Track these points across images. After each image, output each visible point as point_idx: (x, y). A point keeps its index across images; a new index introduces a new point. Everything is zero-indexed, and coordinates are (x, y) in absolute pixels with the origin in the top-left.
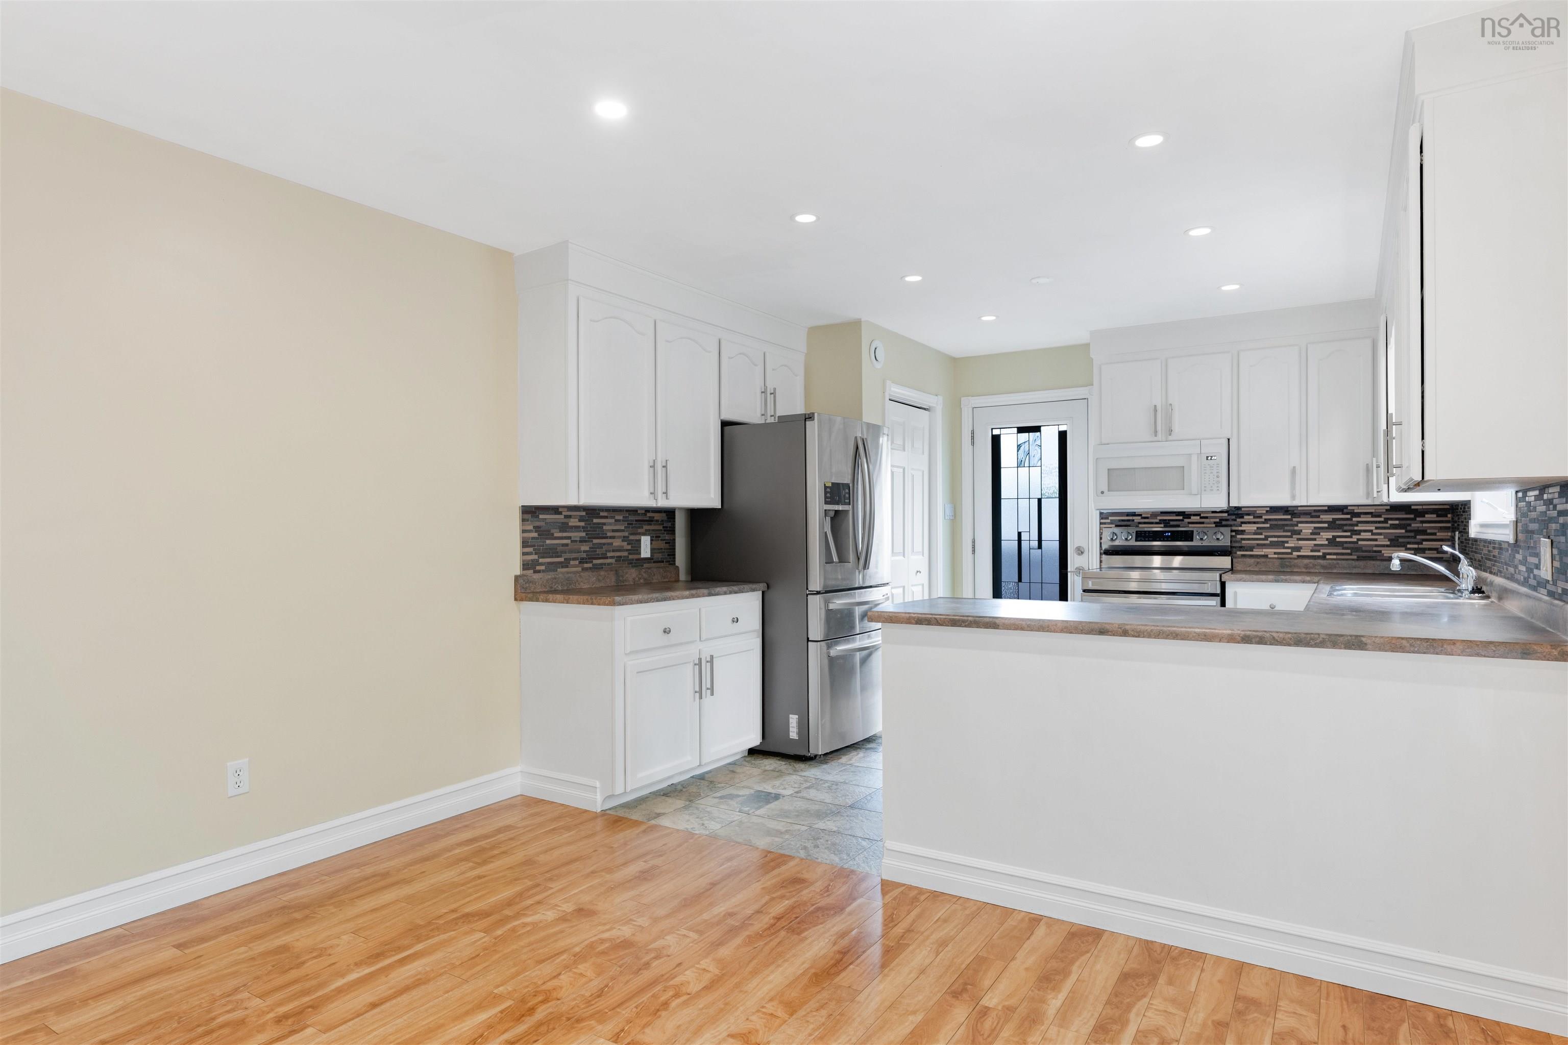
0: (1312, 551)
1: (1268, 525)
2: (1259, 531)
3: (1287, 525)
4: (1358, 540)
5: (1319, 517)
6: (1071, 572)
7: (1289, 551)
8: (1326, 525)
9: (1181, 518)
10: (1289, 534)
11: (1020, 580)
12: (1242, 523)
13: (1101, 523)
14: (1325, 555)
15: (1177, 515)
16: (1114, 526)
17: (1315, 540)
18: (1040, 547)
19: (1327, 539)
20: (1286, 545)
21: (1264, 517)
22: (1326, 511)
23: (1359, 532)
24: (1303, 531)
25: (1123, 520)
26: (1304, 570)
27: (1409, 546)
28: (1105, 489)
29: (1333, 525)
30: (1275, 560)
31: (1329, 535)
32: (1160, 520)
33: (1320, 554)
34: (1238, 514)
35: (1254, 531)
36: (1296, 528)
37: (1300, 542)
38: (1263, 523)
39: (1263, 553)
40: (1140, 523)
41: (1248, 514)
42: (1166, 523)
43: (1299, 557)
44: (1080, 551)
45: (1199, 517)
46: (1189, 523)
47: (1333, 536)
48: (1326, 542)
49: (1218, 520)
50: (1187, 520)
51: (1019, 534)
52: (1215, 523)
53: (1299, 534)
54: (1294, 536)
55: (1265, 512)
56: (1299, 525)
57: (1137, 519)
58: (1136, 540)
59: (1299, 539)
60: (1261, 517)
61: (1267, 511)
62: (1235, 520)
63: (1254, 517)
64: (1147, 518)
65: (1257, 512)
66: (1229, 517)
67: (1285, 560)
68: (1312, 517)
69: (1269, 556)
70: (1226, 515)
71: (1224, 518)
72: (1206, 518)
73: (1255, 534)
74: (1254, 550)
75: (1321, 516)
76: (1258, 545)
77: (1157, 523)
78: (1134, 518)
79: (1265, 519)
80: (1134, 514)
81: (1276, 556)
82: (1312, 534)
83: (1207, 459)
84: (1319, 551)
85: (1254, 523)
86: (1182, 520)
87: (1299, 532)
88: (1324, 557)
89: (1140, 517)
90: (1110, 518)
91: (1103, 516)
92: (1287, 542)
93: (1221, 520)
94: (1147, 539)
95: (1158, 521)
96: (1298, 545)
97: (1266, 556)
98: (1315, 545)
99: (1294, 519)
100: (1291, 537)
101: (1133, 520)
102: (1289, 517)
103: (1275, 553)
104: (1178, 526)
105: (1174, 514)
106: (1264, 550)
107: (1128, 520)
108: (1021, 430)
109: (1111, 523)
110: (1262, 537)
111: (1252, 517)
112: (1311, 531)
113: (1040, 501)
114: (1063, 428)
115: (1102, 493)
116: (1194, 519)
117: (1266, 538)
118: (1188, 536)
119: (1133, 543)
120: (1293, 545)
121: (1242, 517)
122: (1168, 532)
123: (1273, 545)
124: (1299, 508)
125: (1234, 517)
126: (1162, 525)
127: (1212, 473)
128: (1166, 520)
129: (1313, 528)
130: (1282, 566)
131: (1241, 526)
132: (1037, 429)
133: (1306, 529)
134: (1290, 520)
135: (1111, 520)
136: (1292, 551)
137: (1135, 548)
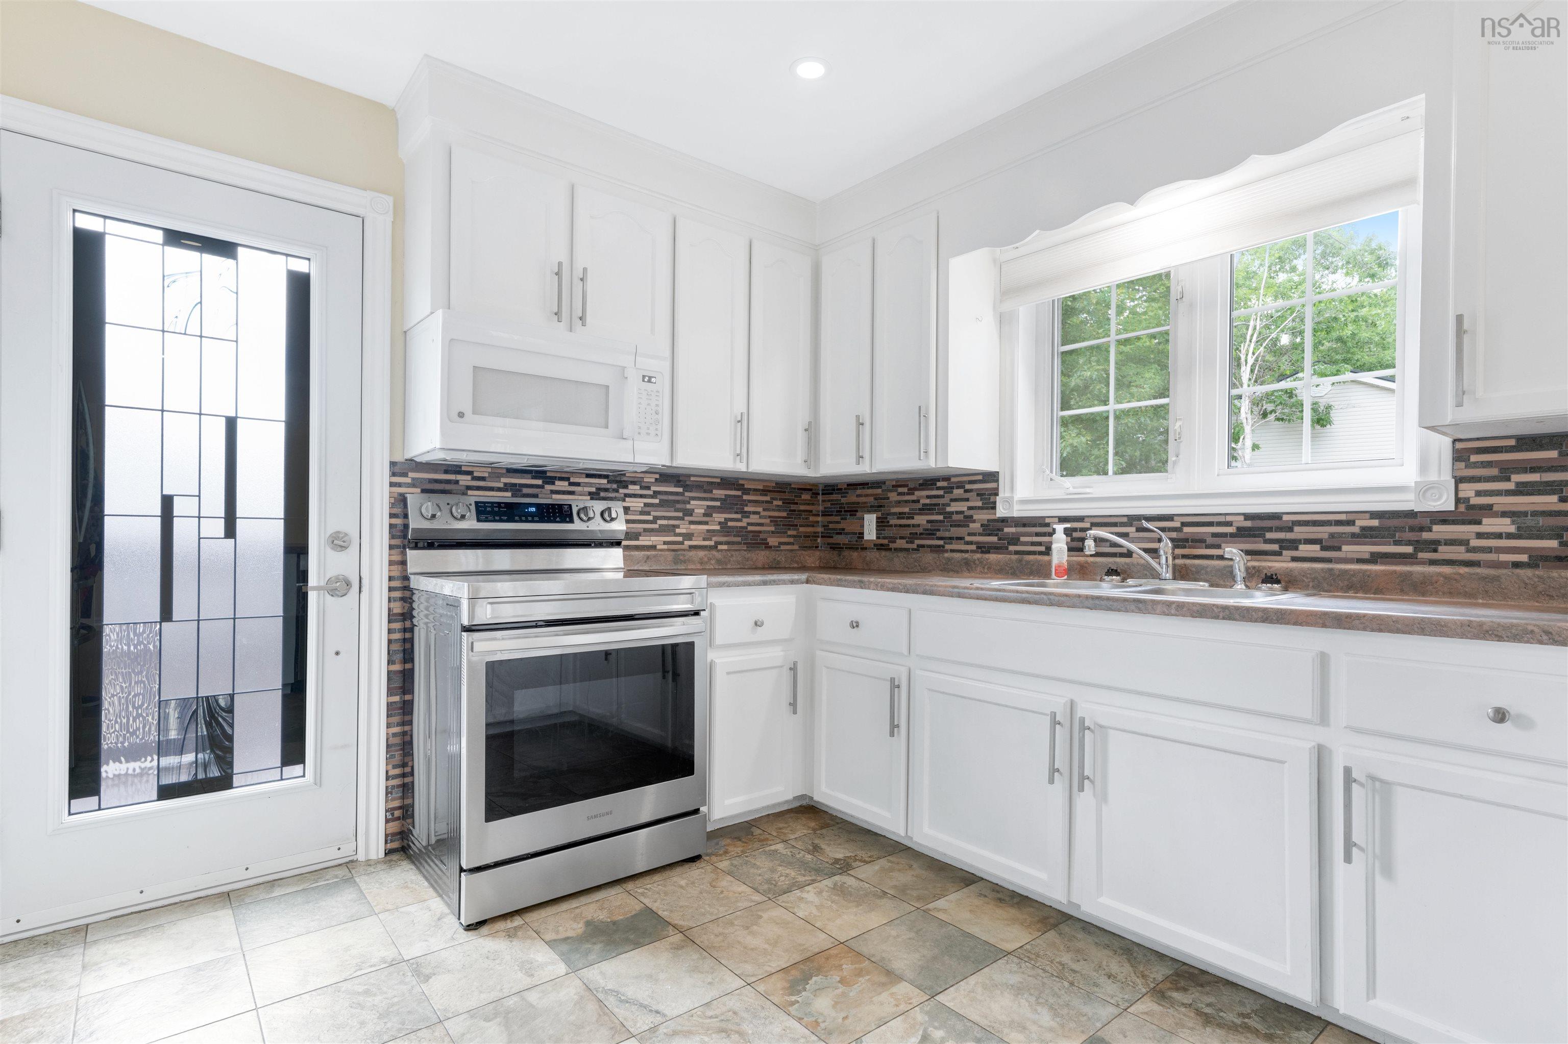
0: (704, 539)
1: (657, 501)
2: (647, 509)
3: (678, 502)
4: (749, 524)
5: (711, 492)
6: (314, 588)
7: (680, 539)
8: (718, 504)
9: (539, 482)
10: (680, 514)
11: (166, 613)
12: (626, 495)
13: (392, 485)
14: (717, 543)
15: (534, 478)
16: (419, 490)
17: (706, 523)
18: (230, 531)
19: (720, 523)
20: (678, 531)
21: (653, 488)
23: (746, 514)
24: (696, 511)
25: (436, 481)
26: (699, 566)
28: (467, 408)
29: (727, 505)
30: (667, 553)
31: (719, 517)
32: (505, 484)
33: (712, 543)
34: (621, 482)
35: (640, 509)
36: (688, 506)
37: (693, 527)
38: (652, 497)
39: (650, 543)
40: (469, 488)
41: (634, 483)
42: (515, 489)
43: (691, 547)
44: (338, 542)
45: (566, 483)
46: (553, 492)
47: (725, 519)
48: (718, 527)
49: (594, 490)
50: (548, 487)
51: (167, 502)
52: (590, 494)
53: (691, 515)
54: (686, 518)
55: (653, 480)
56: (692, 502)
57: (464, 480)
58: (480, 521)
59: (691, 523)
60: (648, 488)
61: (656, 479)
62: (617, 491)
63: (642, 488)
64: (483, 479)
65: (645, 480)
66: (609, 486)
67: (679, 553)
68: (705, 491)
69: (658, 547)
70: (605, 481)
71: (603, 486)
72: (578, 484)
73: (642, 513)
74: (645, 538)
76: (645, 530)
77: (499, 489)
78: (459, 477)
79: (654, 492)
80: (457, 469)
81: (665, 547)
82: (705, 515)
83: (643, 381)
84: (711, 540)
85: (641, 496)
86: (542, 487)
87: (690, 513)
88: (715, 547)
89: (469, 477)
90: (410, 475)
91: (397, 469)
92: (678, 526)
93: (599, 489)
94: (497, 518)
95: (501, 485)
96: (689, 531)
97: (653, 547)
98: (708, 531)
99: (687, 494)
100: (682, 519)
101: (457, 482)
102: (680, 490)
103: (665, 543)
104: (536, 496)
105: (530, 476)
106: (653, 538)
107: (448, 482)
108: (176, 243)
109: (413, 485)
110: (650, 518)
111: (638, 487)
112: (703, 511)
113: (231, 425)
114: (301, 266)
115: (461, 415)
116: (561, 485)
117: (656, 519)
118: (562, 513)
119: (471, 524)
120: (684, 531)
121: (626, 487)
122: (531, 505)
123: (663, 530)
124: (692, 479)
125: (615, 486)
126: (509, 494)
127: (649, 405)
128: (515, 485)
129: (705, 507)
130: (676, 561)
132: (225, 249)
133: (698, 507)
134: (682, 494)
135: (413, 479)
136: (684, 540)
137: (471, 536)
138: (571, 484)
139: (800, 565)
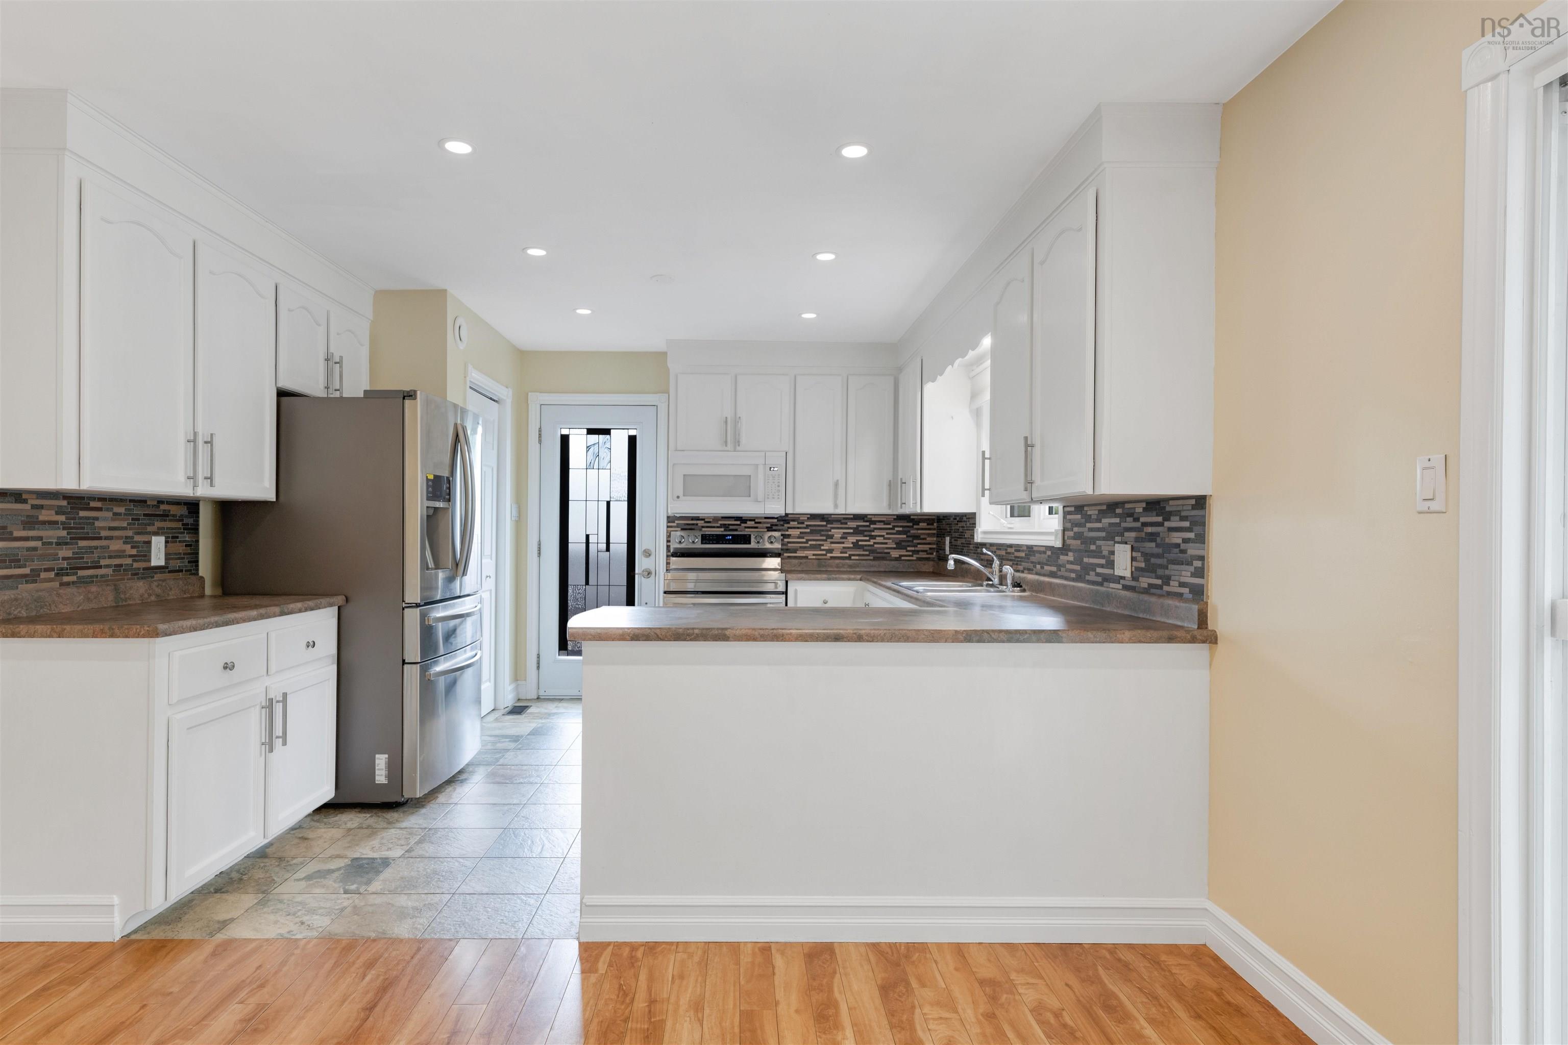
0: (841, 553)
1: (809, 530)
2: (802, 535)
3: (823, 531)
4: (875, 543)
5: (846, 524)
6: (638, 574)
7: (824, 552)
8: (852, 531)
9: (738, 522)
10: (825, 538)
11: (587, 583)
12: (789, 528)
13: (668, 527)
14: (850, 556)
15: (735, 520)
16: (680, 529)
17: (843, 543)
18: (608, 549)
19: (853, 543)
20: (822, 548)
21: (806, 523)
22: (851, 519)
23: (874, 537)
24: (835, 536)
25: (688, 524)
26: (836, 569)
27: (908, 549)
28: (681, 494)
29: (857, 531)
30: (814, 561)
31: (852, 539)
32: (721, 524)
33: (847, 555)
34: (785, 520)
35: (797, 535)
36: (830, 533)
37: (833, 545)
38: (805, 528)
39: (804, 555)
40: (703, 527)
41: (794, 521)
42: (725, 526)
43: (832, 558)
44: (647, 553)
45: (753, 522)
46: (746, 527)
47: (857, 540)
48: (852, 545)
49: (769, 525)
50: (743, 525)
51: (587, 537)
52: (767, 528)
53: (832, 538)
54: (828, 540)
55: (806, 519)
56: (832, 530)
57: (701, 523)
58: (702, 543)
59: (832, 543)
60: (803, 523)
61: (808, 518)
62: (783, 526)
63: (798, 523)
64: (709, 522)
65: (801, 518)
66: (778, 523)
67: (821, 561)
68: (842, 524)
69: (809, 557)
70: (776, 520)
71: (774, 524)
72: (760, 523)
73: (799, 538)
74: (798, 552)
75: (848, 523)
76: (801, 547)
77: (718, 527)
78: (698, 522)
79: (807, 525)
80: (698, 519)
81: (814, 557)
82: (841, 538)
83: (769, 470)
84: (846, 553)
85: (798, 528)
86: (740, 525)
87: (832, 537)
88: (849, 558)
89: (703, 522)
90: (676, 522)
91: (670, 520)
92: (823, 545)
93: (772, 525)
94: (711, 542)
95: (719, 525)
96: (830, 548)
97: (806, 557)
98: (844, 548)
99: (829, 526)
100: (826, 540)
101: (697, 524)
102: (825, 523)
103: (814, 555)
104: (736, 530)
105: (733, 519)
106: (806, 552)
107: (693, 524)
108: (591, 431)
109: (677, 527)
110: (804, 540)
111: (796, 523)
112: (840, 536)
113: (608, 503)
114: (633, 433)
115: (678, 497)
116: (750, 524)
117: (807, 542)
118: (746, 539)
119: (699, 545)
120: (827, 548)
121: (789, 523)
122: (729, 535)
123: (813, 547)
124: (833, 516)
125: (782, 523)
126: (722, 529)
127: (774, 482)
128: (726, 524)
129: (842, 533)
130: (819, 565)
131: (787, 531)
132: (607, 432)
133: (837, 534)
134: (826, 526)
135: (677, 524)
136: (827, 553)
137: (701, 551)
138: (756, 523)
139: (916, 570)
